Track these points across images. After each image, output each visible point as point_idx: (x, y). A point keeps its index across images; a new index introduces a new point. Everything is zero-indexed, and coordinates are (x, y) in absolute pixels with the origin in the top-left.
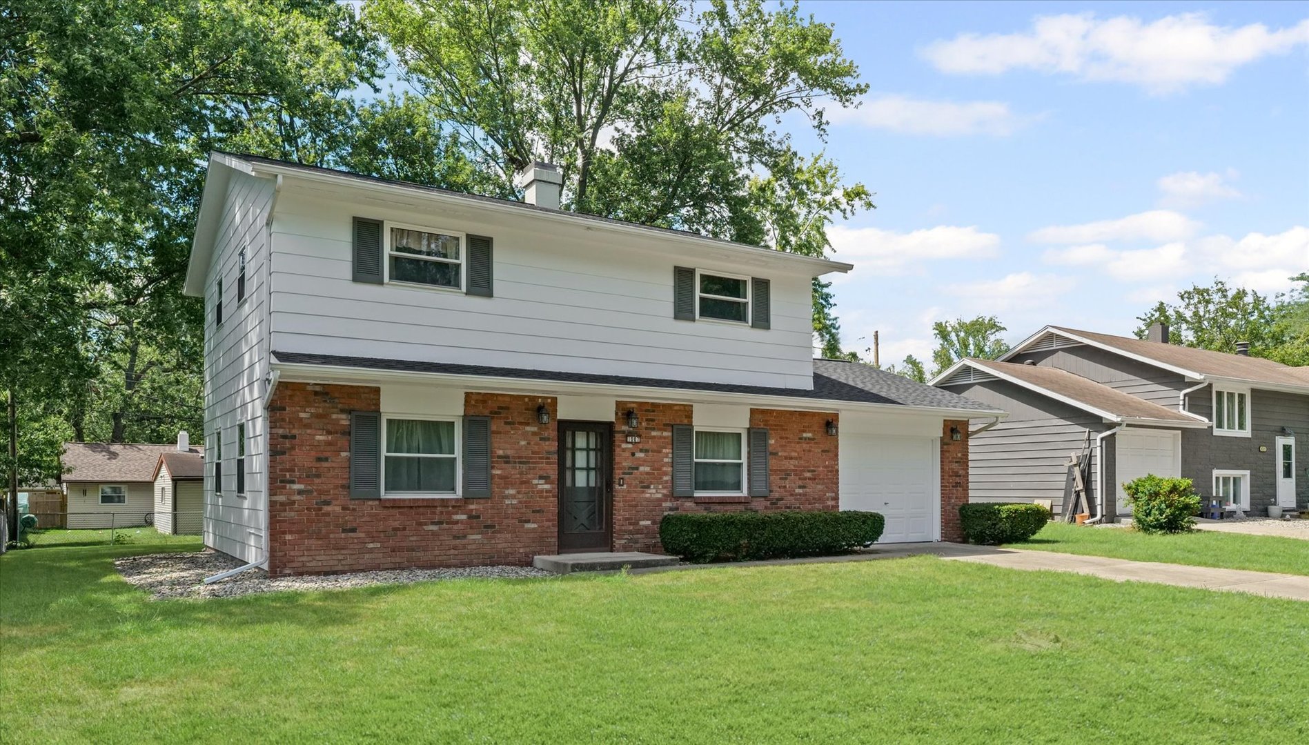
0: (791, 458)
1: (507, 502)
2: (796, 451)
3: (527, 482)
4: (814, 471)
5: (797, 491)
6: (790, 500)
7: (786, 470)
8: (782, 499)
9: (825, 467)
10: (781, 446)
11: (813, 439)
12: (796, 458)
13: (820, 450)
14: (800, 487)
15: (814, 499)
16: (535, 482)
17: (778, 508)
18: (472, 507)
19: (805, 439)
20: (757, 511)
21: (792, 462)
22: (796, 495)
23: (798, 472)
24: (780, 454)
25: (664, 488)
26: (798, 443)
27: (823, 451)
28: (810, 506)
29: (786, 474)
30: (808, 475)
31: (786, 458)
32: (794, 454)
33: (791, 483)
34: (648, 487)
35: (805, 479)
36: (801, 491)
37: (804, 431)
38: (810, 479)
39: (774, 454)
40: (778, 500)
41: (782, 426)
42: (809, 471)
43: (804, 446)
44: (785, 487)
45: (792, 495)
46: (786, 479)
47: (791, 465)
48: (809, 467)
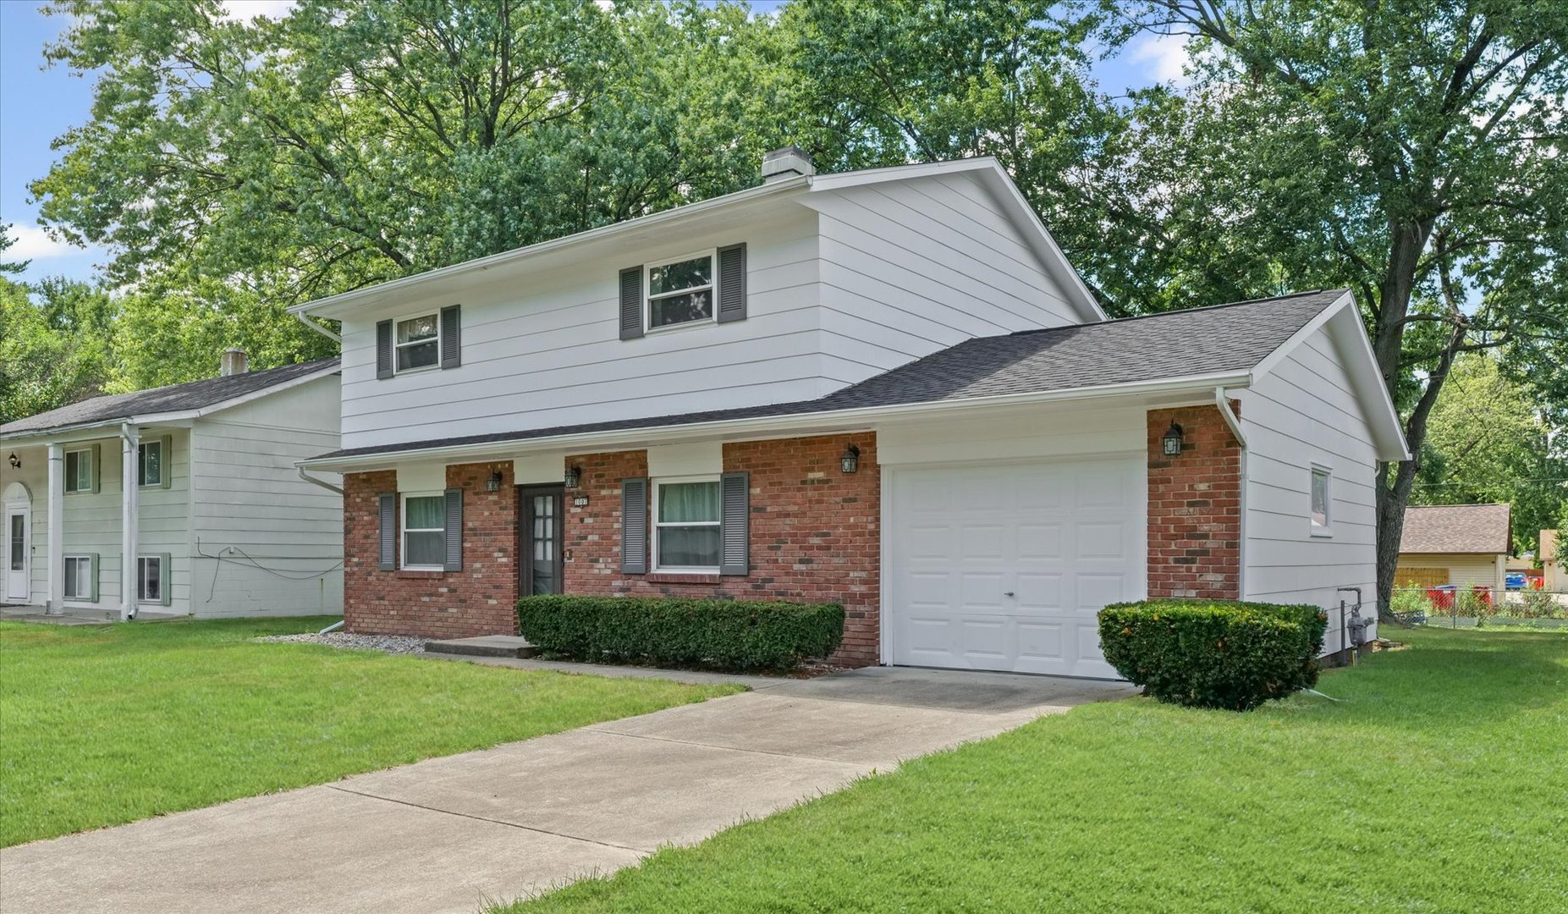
0: (788, 515)
1: (475, 576)
2: (795, 504)
3: (488, 556)
4: (828, 534)
5: (797, 567)
6: (783, 582)
7: (779, 535)
8: (771, 581)
9: (849, 527)
10: (771, 497)
11: (827, 481)
12: (795, 515)
13: (838, 499)
14: (801, 562)
15: (827, 580)
16: (496, 555)
17: (765, 594)
18: (451, 580)
19: (813, 481)
20: (732, 598)
21: (788, 521)
22: (795, 574)
23: (798, 538)
24: (769, 509)
25: (614, 562)
26: (799, 490)
27: (845, 500)
28: (819, 594)
29: (778, 541)
30: (816, 541)
31: (779, 515)
32: (793, 508)
33: (788, 554)
34: (597, 561)
35: (811, 548)
36: (803, 567)
37: (812, 470)
38: (820, 548)
39: (761, 510)
40: (765, 581)
41: (773, 464)
42: (817, 535)
43: (810, 494)
44: (776, 561)
45: (787, 574)
46: (778, 548)
47: (785, 526)
48: (817, 528)
